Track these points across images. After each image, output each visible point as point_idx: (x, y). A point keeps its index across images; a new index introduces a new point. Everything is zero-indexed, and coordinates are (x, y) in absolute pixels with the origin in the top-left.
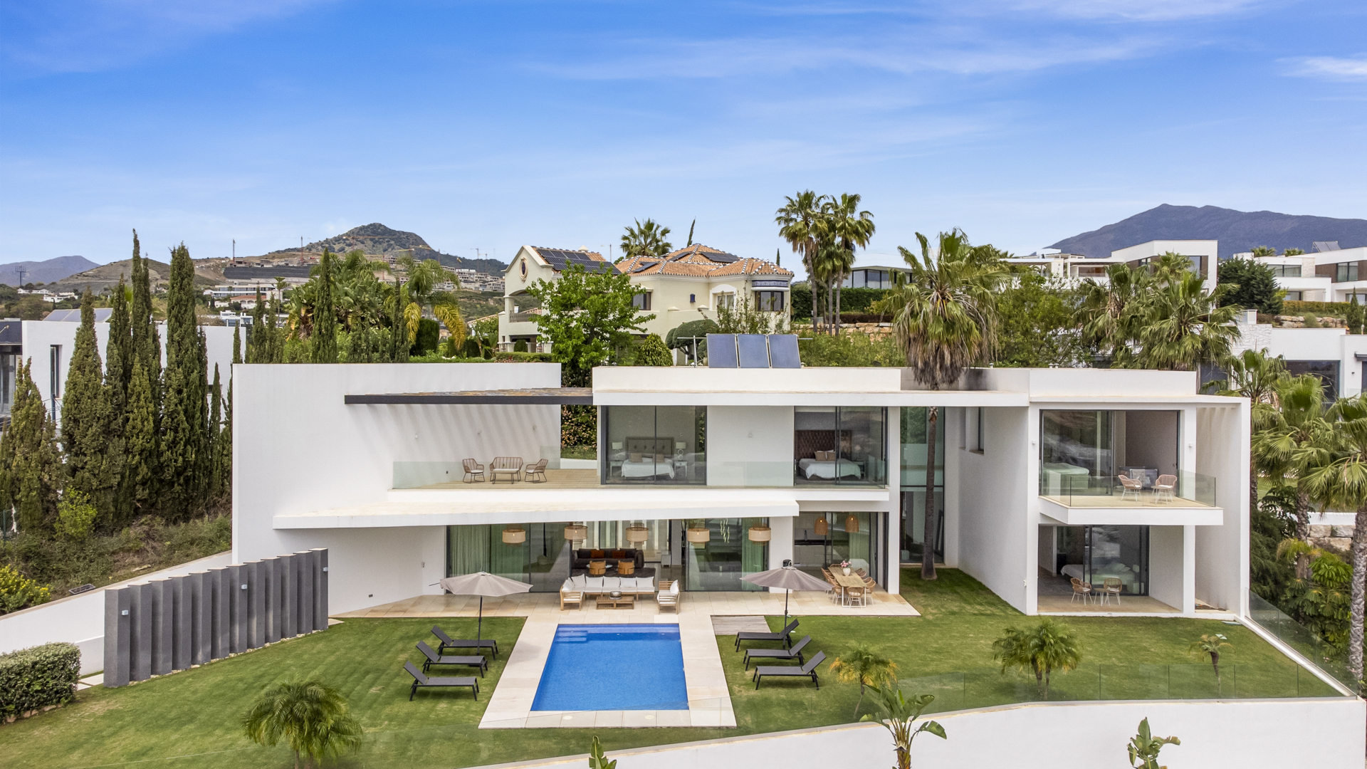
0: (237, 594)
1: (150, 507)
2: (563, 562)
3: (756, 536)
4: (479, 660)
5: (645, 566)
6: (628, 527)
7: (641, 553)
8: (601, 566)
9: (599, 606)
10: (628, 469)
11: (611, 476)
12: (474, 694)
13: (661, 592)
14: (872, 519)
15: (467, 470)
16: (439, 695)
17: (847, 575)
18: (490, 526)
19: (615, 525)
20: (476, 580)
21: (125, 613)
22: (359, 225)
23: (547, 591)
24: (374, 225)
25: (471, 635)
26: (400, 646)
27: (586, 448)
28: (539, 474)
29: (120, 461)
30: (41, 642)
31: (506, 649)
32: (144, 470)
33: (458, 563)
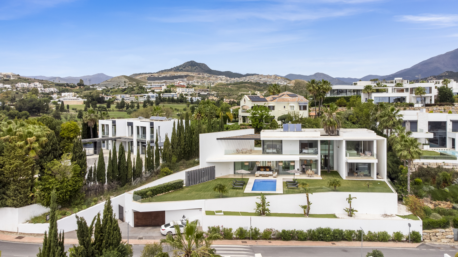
0: (202, 173)
1: (183, 158)
2: (255, 168)
3: (292, 164)
4: (242, 184)
5: (272, 170)
6: (268, 162)
7: (271, 167)
8: (263, 169)
9: (262, 177)
10: (268, 151)
11: (264, 152)
12: (242, 189)
13: (274, 174)
14: (316, 161)
15: (237, 151)
16: (237, 189)
17: (309, 172)
18: (242, 162)
19: (266, 162)
20: (242, 171)
21: (188, 175)
22: (187, 61)
23: (253, 174)
24: (191, 61)
25: (241, 180)
26: (228, 182)
27: (260, 145)
28: (251, 152)
29: (179, 150)
30: (178, 179)
31: (246, 183)
32: (183, 152)
33: (236, 168)
